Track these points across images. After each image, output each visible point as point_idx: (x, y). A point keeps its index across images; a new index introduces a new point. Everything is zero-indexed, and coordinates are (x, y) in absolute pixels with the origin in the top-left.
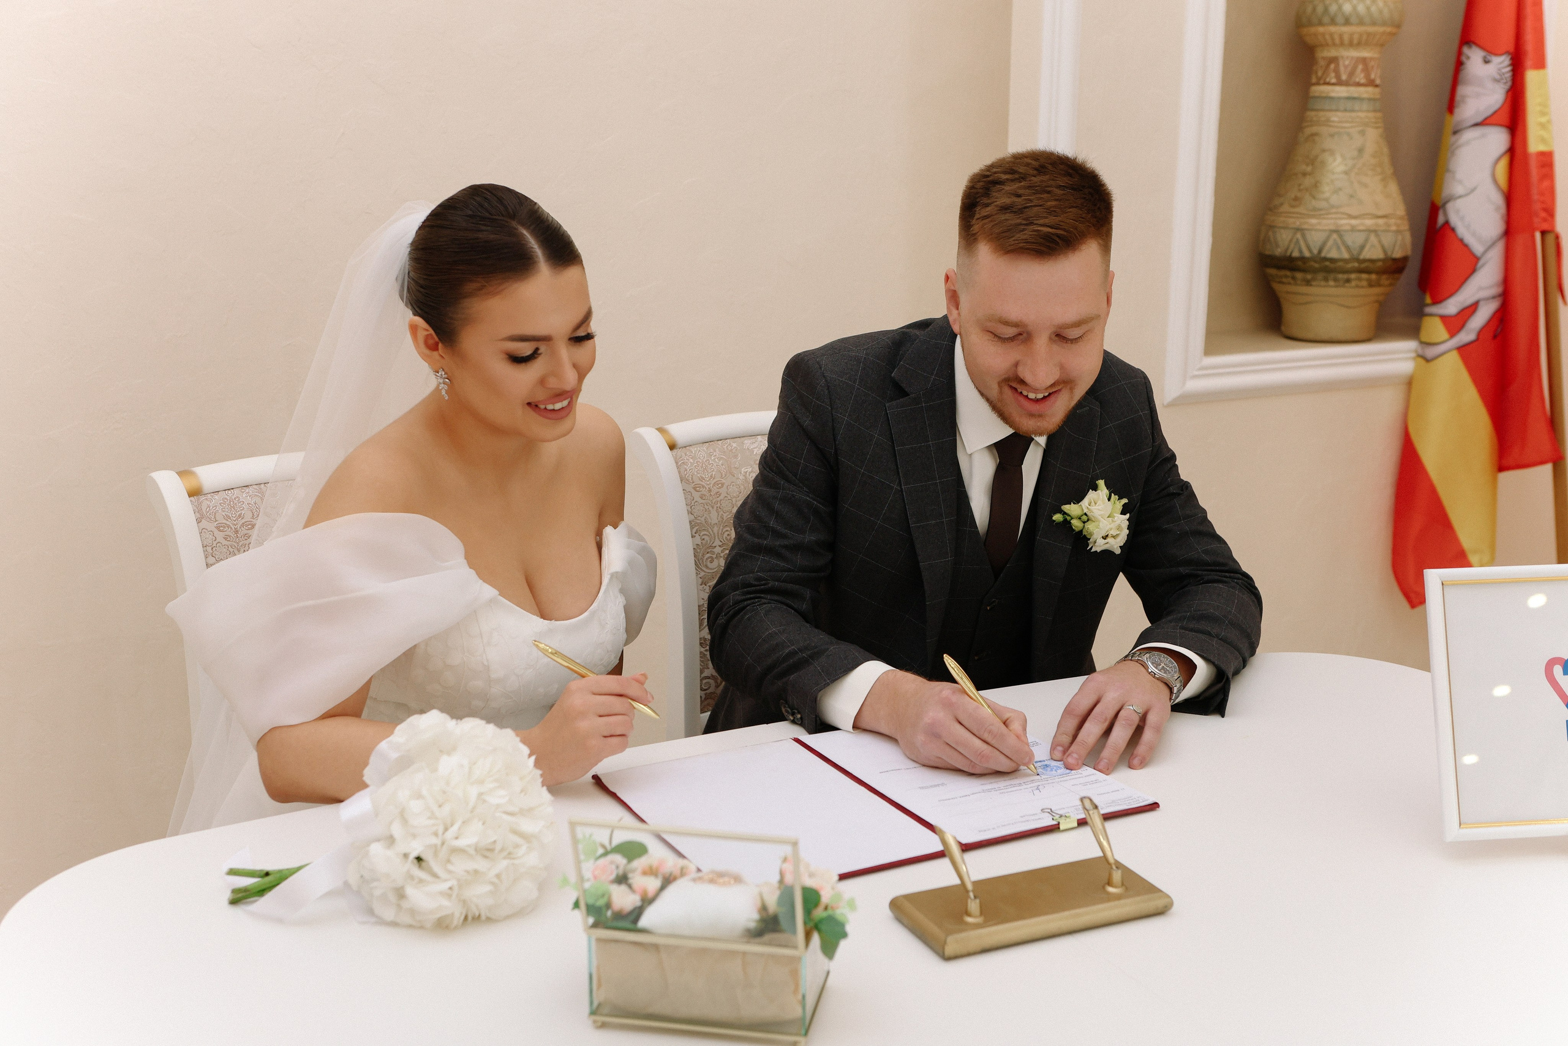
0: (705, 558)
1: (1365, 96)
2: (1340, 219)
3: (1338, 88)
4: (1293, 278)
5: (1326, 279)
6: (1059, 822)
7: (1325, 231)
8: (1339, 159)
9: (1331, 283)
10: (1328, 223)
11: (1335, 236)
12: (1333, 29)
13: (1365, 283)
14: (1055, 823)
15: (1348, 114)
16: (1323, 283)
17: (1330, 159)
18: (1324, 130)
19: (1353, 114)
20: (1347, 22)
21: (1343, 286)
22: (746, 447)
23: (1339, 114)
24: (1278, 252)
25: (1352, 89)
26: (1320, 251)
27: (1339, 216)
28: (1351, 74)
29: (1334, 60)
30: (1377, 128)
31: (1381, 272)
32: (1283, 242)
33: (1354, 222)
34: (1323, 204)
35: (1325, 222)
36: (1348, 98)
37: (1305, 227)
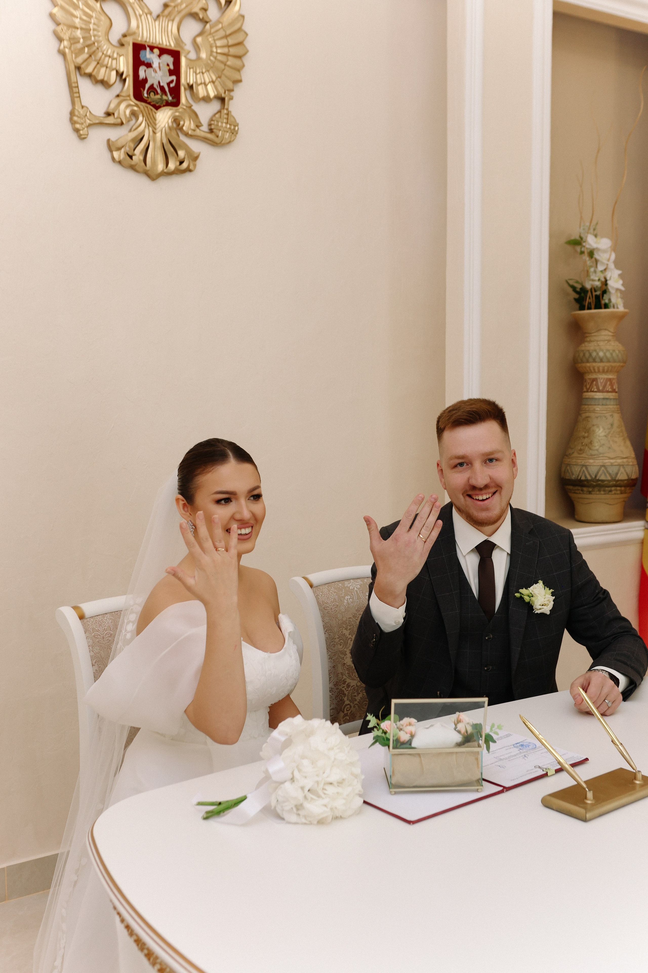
0: (331, 645)
1: (612, 397)
2: (605, 459)
3: (598, 394)
4: (582, 490)
5: (599, 491)
6: (547, 772)
7: (598, 466)
8: (601, 430)
9: (602, 493)
10: (599, 462)
11: (603, 468)
12: (594, 364)
13: (619, 492)
14: (544, 772)
15: (604, 407)
16: (598, 493)
17: (597, 430)
18: (592, 415)
19: (606, 407)
20: (601, 361)
21: (608, 494)
22: (346, 586)
23: (600, 407)
24: (573, 477)
25: (605, 394)
26: (596, 476)
27: (605, 458)
28: (604, 387)
29: (595, 380)
30: (619, 413)
31: (625, 486)
32: (576, 472)
33: (612, 461)
34: (596, 452)
35: (597, 461)
36: (604, 399)
37: (587, 464)
